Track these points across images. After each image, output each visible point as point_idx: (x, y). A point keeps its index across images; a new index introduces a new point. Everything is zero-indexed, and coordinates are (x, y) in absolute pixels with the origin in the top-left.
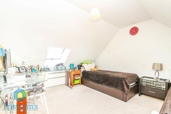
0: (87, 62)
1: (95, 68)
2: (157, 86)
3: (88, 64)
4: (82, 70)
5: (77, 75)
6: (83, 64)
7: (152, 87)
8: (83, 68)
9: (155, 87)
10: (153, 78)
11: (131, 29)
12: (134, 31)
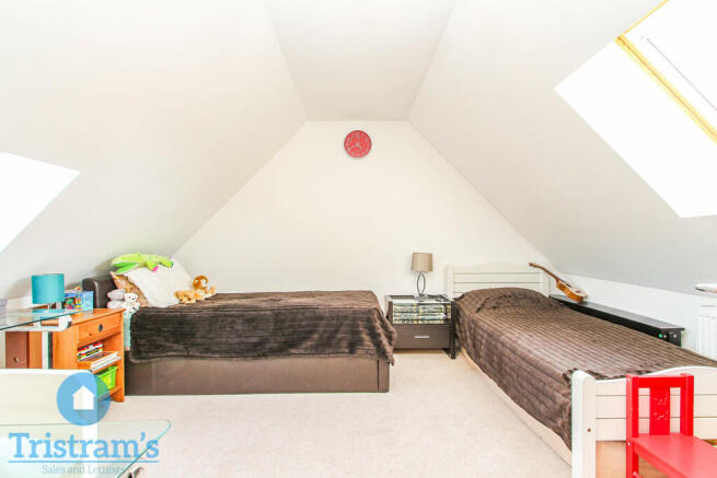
0: (145, 258)
1: (196, 286)
2: (427, 317)
3: (155, 269)
4: (124, 304)
5: (92, 348)
6: (120, 272)
7: (415, 322)
8: (133, 295)
9: (422, 320)
10: (412, 297)
11: (349, 135)
12: (358, 144)
